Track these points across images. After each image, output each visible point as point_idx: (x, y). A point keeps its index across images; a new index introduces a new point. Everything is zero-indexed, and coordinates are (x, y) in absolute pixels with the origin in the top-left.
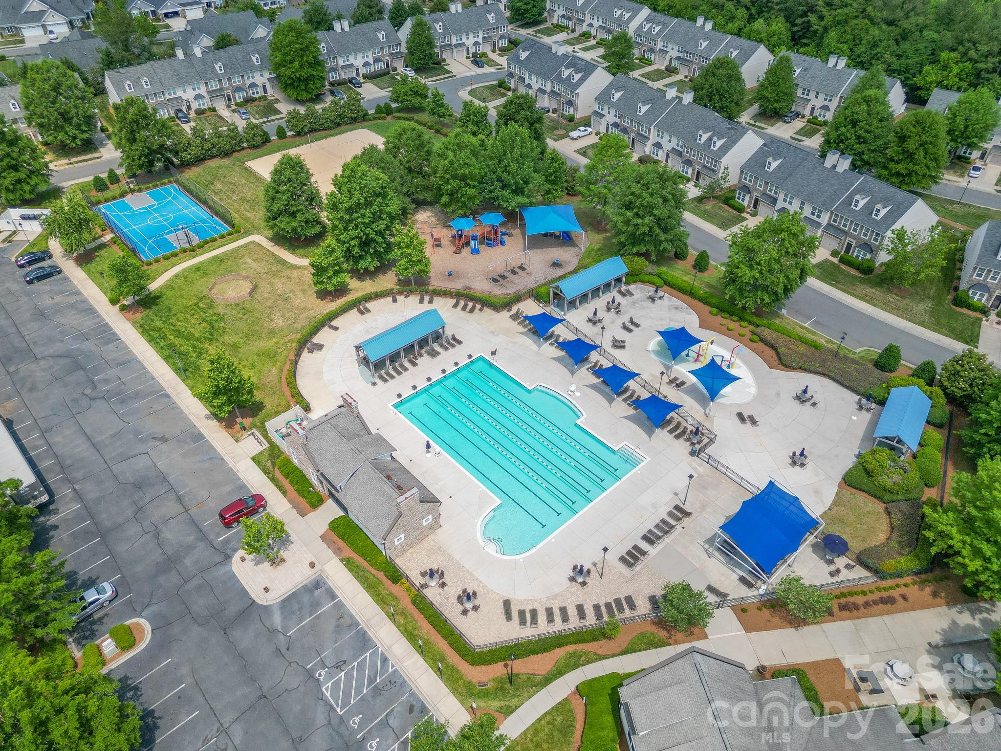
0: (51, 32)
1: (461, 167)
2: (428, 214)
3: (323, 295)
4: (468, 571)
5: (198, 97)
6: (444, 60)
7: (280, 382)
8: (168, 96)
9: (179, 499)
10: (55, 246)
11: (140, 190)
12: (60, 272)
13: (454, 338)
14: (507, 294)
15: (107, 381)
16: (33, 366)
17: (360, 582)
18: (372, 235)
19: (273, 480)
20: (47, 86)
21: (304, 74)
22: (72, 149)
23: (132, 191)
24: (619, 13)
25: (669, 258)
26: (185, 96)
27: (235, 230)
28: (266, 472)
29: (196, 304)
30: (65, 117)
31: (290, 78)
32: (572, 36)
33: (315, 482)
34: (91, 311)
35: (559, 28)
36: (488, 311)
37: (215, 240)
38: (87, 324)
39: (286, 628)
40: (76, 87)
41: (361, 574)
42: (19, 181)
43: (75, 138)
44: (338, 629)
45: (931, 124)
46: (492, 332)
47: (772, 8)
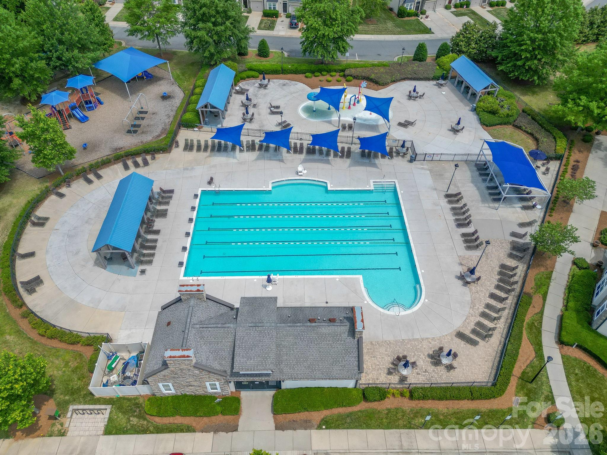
4: (410, 340)
7: (34, 342)
13: (163, 191)
14: (158, 136)
17: (356, 427)
19: (159, 430)
28: (145, 431)
41: (348, 420)
46: (186, 169)
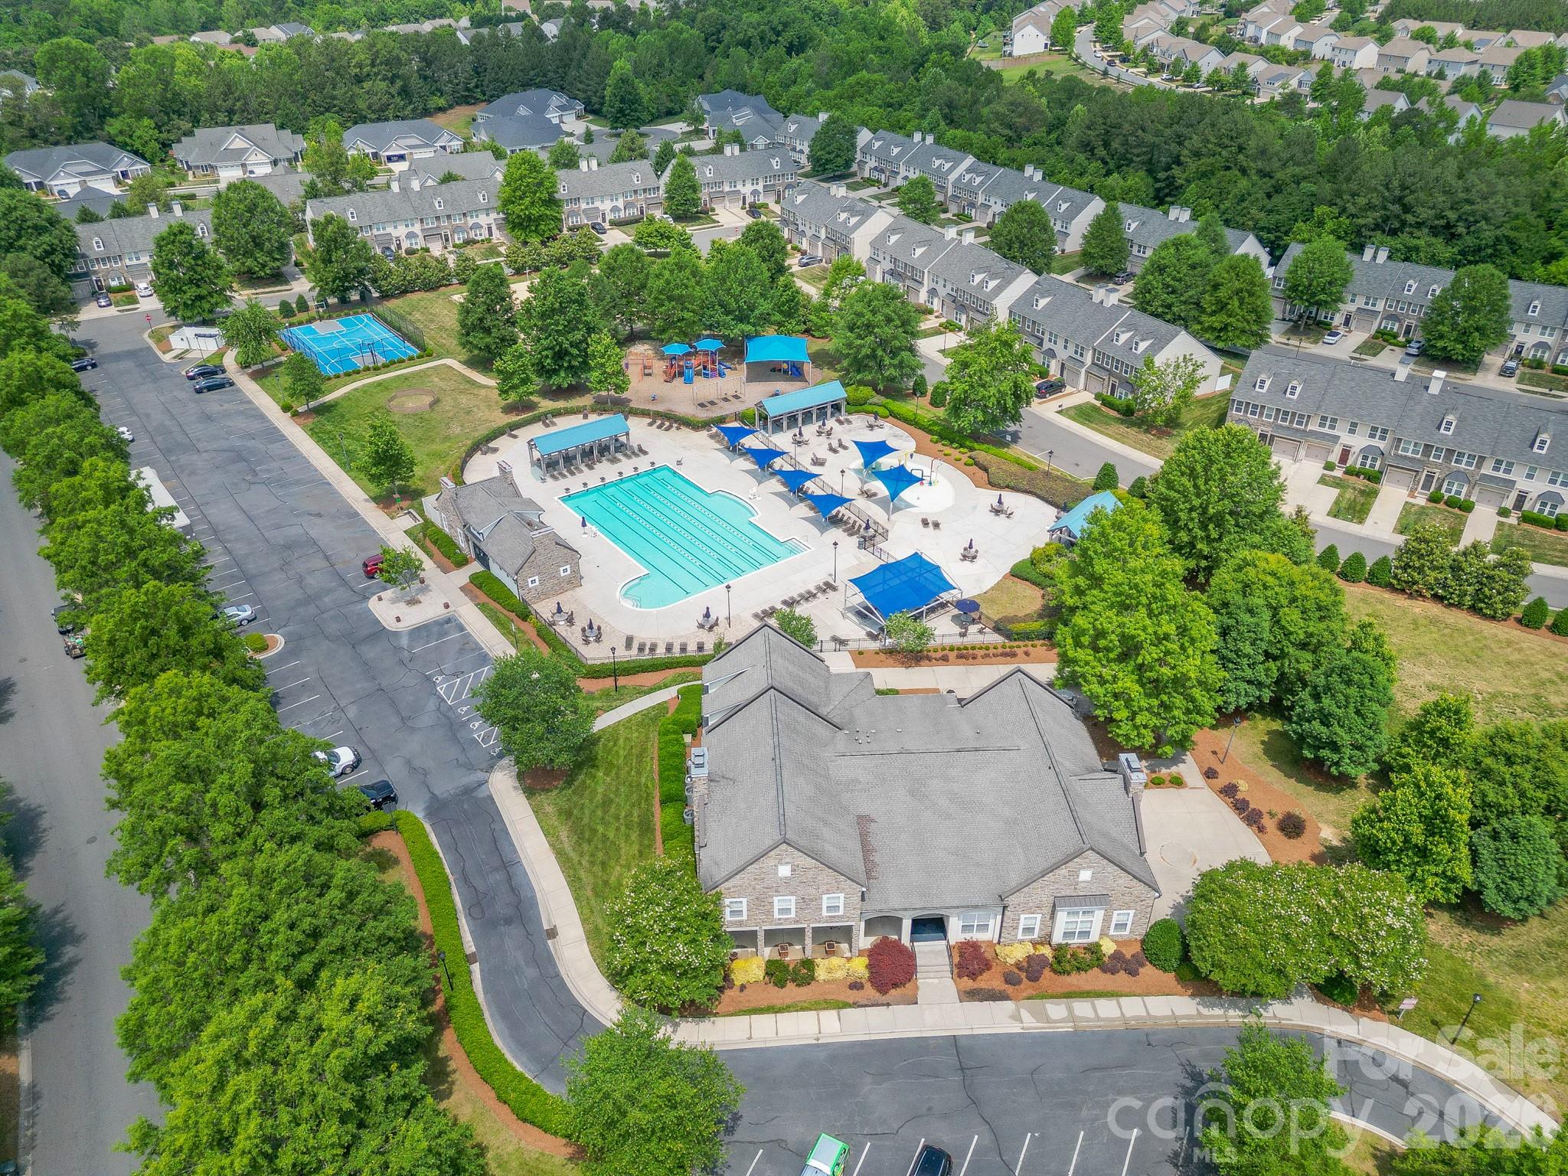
0: (252, 172)
1: (677, 287)
2: (646, 347)
3: (509, 409)
5: (411, 235)
6: (713, 210)
8: (375, 232)
9: (327, 558)
10: (230, 360)
11: (330, 317)
12: (232, 384)
13: (641, 450)
14: (710, 417)
15: (268, 471)
16: (195, 457)
18: (566, 345)
19: (422, 546)
20: (242, 206)
21: (535, 212)
22: (260, 278)
23: (321, 318)
24: (938, 163)
25: (908, 395)
26: (395, 233)
27: (425, 353)
28: (416, 540)
29: (372, 413)
30: (257, 242)
31: (519, 216)
32: (883, 190)
33: (463, 545)
34: (262, 417)
35: (869, 182)
36: (685, 431)
37: (403, 361)
38: (256, 426)
39: (411, 647)
40: (273, 211)
41: (493, 614)
42: (200, 298)
43: (264, 266)
44: (462, 651)
45: (1245, 269)
46: (685, 446)
47: (1132, 161)
